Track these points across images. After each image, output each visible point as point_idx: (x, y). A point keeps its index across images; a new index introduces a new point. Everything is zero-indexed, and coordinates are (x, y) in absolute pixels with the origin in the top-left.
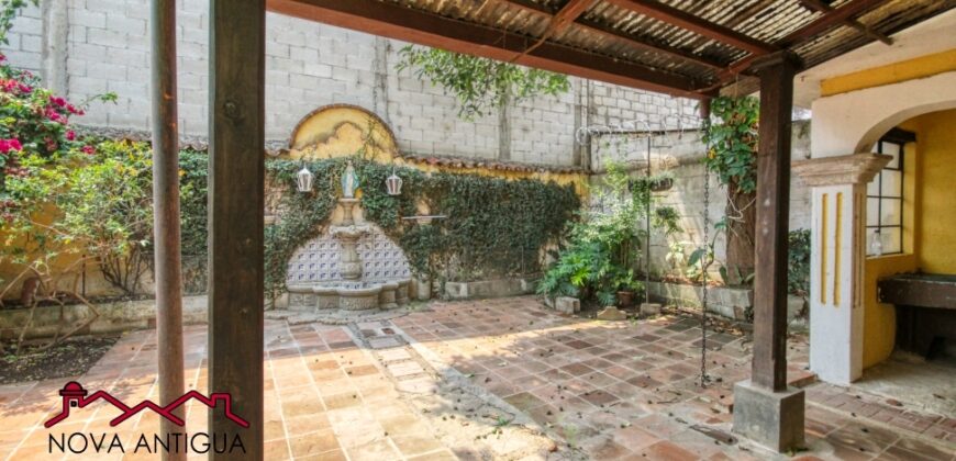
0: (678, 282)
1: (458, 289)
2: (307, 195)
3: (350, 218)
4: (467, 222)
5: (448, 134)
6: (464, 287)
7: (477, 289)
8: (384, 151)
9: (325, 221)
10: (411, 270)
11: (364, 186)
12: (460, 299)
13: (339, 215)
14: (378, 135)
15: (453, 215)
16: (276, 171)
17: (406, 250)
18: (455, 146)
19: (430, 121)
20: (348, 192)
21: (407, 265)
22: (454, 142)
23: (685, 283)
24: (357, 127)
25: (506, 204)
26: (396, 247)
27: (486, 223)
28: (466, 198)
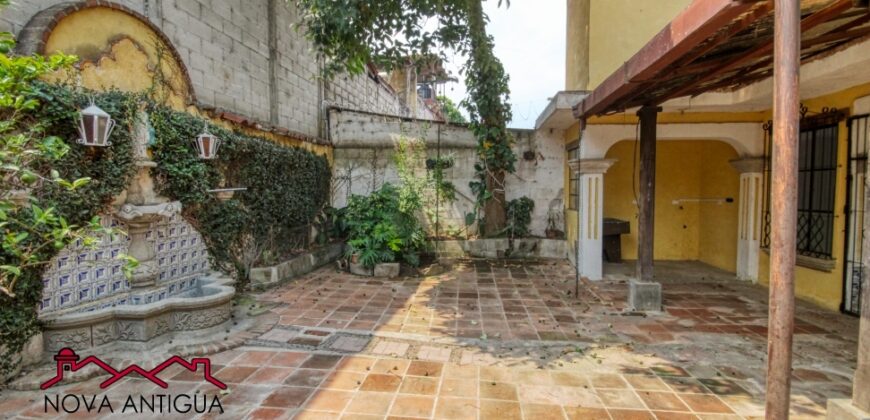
0: (443, 239)
5: (227, 85)
6: (274, 271)
7: (284, 271)
8: (175, 94)
10: (211, 259)
14: (168, 68)
17: (204, 236)
18: (234, 100)
19: (210, 61)
21: (206, 254)
22: (235, 96)
23: (449, 239)
24: (141, 49)
26: (193, 232)
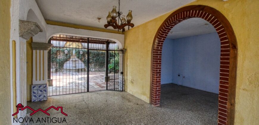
1: (93, 70)
2: (67, 54)
3: (74, 58)
4: (95, 59)
6: (94, 69)
7: (96, 70)
9: (70, 58)
11: (76, 53)
12: (93, 71)
13: (72, 57)
15: (92, 57)
16: (62, 51)
17: (84, 63)
20: (74, 54)
25: (102, 56)
26: (82, 63)
27: (98, 59)
28: (95, 55)
